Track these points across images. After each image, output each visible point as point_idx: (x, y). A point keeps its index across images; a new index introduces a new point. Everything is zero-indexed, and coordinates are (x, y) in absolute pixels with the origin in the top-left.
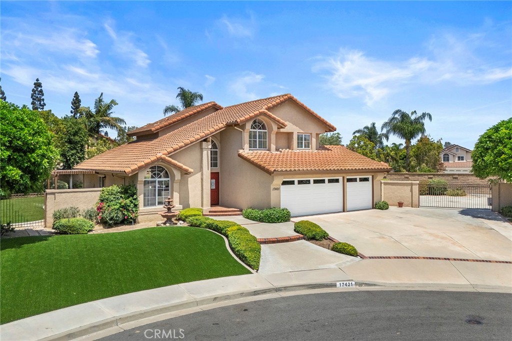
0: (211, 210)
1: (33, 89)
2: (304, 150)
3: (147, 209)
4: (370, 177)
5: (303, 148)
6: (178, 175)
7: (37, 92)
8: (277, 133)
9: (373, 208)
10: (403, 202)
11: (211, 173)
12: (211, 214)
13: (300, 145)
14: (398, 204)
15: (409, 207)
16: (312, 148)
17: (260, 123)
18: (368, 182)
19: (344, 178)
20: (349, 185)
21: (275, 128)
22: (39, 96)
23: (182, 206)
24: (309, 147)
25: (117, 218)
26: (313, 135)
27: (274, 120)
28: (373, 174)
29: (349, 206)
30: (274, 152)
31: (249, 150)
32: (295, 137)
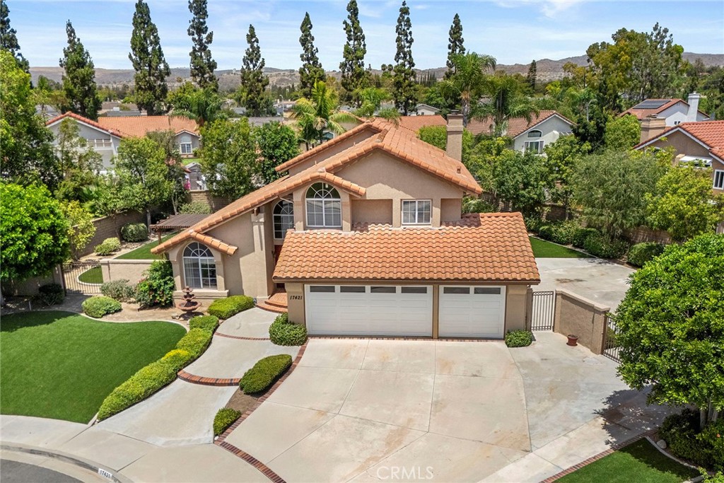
2: (417, 227)
5: (417, 222)
7: (402, 22)
10: (581, 335)
13: (408, 217)
16: (433, 222)
18: (497, 295)
22: (406, 28)
23: (227, 292)
24: (429, 222)
26: (434, 201)
30: (347, 233)
31: (305, 229)
32: (396, 206)
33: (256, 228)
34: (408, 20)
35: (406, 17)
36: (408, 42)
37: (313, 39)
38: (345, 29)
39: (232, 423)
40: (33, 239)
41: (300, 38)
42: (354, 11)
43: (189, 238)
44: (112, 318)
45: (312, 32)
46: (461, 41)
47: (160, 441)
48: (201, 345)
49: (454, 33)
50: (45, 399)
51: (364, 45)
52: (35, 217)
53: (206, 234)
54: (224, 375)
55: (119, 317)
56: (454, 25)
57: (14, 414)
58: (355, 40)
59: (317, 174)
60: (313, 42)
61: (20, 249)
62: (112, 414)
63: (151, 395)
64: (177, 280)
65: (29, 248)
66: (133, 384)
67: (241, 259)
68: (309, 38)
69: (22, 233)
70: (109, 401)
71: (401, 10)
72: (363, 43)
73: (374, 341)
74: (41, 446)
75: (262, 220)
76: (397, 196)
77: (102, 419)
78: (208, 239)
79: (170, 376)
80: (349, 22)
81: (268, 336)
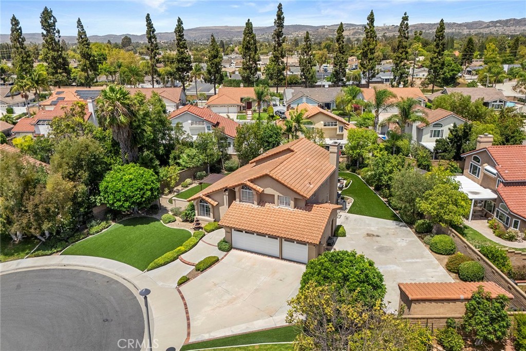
2: (284, 207)
16: (291, 207)
18: (305, 245)
23: (214, 220)
24: (289, 205)
26: (291, 199)
30: (255, 206)
31: (240, 201)
32: (276, 198)
33: (225, 196)
39: (185, 282)
40: (144, 194)
43: (200, 197)
44: (170, 225)
47: (160, 284)
48: (191, 246)
50: (134, 259)
52: (146, 184)
53: (207, 196)
54: (192, 261)
55: (173, 225)
57: (124, 263)
59: (243, 182)
61: (138, 198)
62: (151, 270)
63: (166, 264)
64: (196, 212)
65: (142, 197)
66: (160, 260)
67: (220, 207)
69: (140, 191)
70: (152, 265)
73: (256, 256)
74: (127, 277)
75: (227, 194)
76: (276, 194)
77: (148, 271)
78: (207, 199)
79: (175, 258)
81: (217, 245)
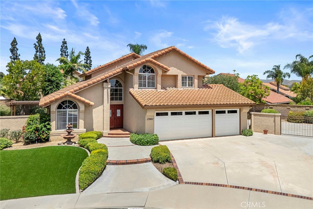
0: (110, 133)
1: (62, 45)
2: (187, 88)
3: (58, 131)
4: (238, 110)
5: (187, 87)
6: (82, 108)
7: (64, 47)
8: (162, 76)
9: (240, 134)
10: (267, 129)
11: (110, 105)
12: (109, 136)
13: (184, 84)
14: (263, 131)
15: (273, 134)
16: (194, 87)
17: (149, 68)
18: (236, 114)
19: (212, 110)
20: (217, 116)
21: (160, 72)
22: (65, 50)
23: (85, 129)
24: (192, 86)
25: (32, 138)
26: (195, 77)
27: (159, 66)
28: (240, 107)
29: (217, 132)
30: (160, 90)
31: (138, 88)
32: (179, 78)
33: (105, 91)
34: (66, 47)
35: (65, 45)
36: (66, 56)
37: (18, 50)
38: (34, 47)
41: (10, 49)
42: (40, 40)
45: (17, 46)
46: (90, 58)
49: (87, 54)
51: (45, 55)
56: (87, 51)
58: (40, 53)
59: (149, 59)
60: (17, 51)
64: (53, 124)
68: (15, 49)
71: (63, 42)
72: (44, 54)
76: (180, 73)
80: (37, 44)
